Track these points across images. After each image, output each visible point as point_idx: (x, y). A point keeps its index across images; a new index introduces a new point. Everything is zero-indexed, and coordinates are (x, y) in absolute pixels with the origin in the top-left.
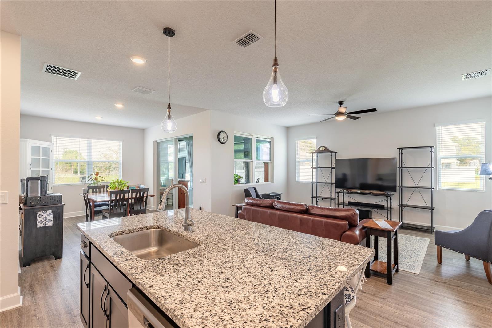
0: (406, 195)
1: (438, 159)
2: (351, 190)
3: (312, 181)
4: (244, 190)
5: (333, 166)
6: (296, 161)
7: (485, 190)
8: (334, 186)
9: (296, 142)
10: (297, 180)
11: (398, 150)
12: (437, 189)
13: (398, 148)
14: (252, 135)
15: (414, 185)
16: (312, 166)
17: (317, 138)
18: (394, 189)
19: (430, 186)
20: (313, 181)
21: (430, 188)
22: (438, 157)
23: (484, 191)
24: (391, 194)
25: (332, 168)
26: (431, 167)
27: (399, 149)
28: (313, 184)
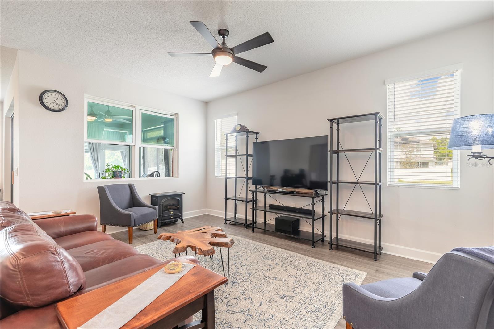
0: (344, 194)
1: (388, 137)
2: (272, 188)
3: (226, 175)
4: (98, 187)
5: (251, 152)
6: (216, 148)
7: (459, 186)
8: (250, 182)
9: (215, 121)
10: (216, 174)
11: (329, 122)
12: (388, 186)
13: (328, 120)
14: (134, 107)
15: (354, 180)
16: (225, 154)
17: (237, 114)
18: (324, 186)
19: (373, 181)
20: (228, 175)
21: (374, 184)
22: (388, 134)
23: (459, 188)
24: (324, 193)
25: (248, 155)
26: (376, 149)
27: (331, 120)
28: (227, 179)
